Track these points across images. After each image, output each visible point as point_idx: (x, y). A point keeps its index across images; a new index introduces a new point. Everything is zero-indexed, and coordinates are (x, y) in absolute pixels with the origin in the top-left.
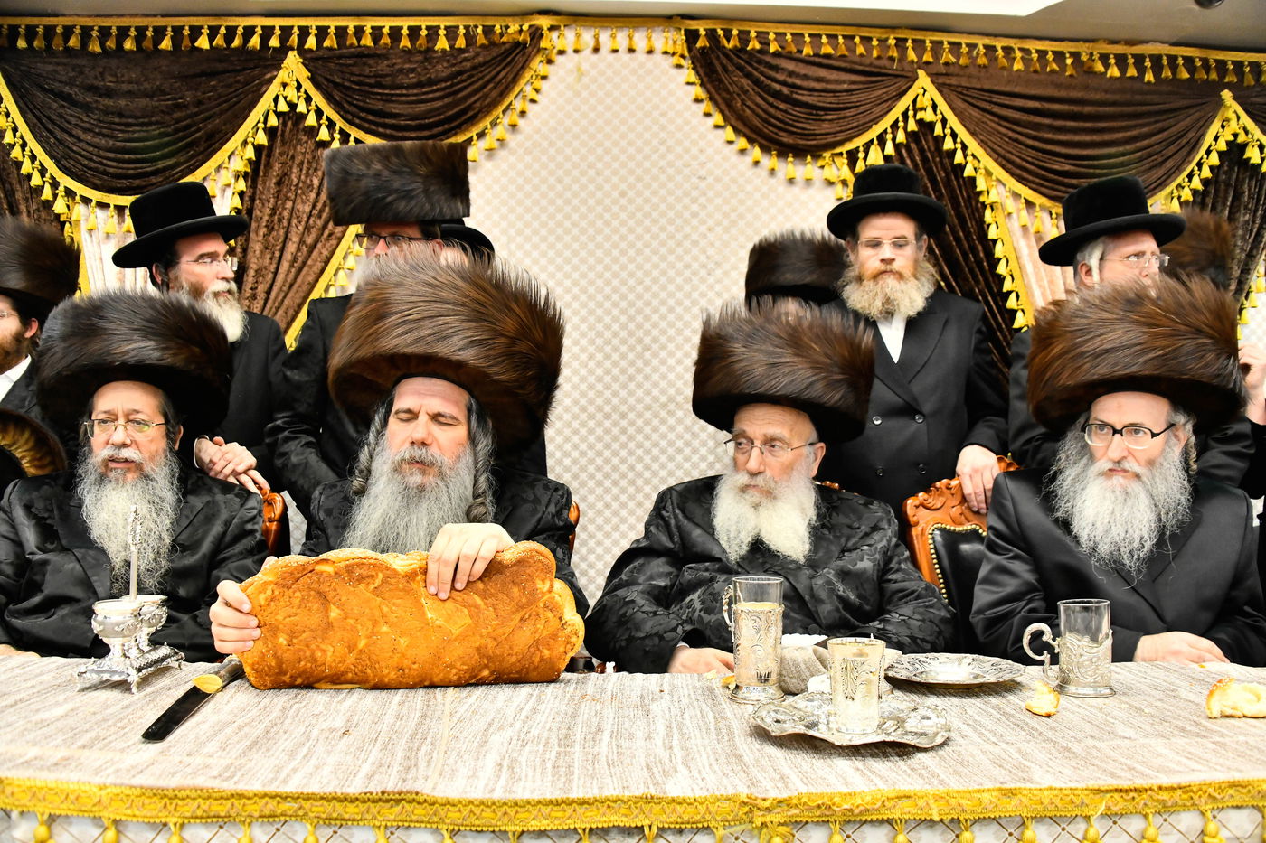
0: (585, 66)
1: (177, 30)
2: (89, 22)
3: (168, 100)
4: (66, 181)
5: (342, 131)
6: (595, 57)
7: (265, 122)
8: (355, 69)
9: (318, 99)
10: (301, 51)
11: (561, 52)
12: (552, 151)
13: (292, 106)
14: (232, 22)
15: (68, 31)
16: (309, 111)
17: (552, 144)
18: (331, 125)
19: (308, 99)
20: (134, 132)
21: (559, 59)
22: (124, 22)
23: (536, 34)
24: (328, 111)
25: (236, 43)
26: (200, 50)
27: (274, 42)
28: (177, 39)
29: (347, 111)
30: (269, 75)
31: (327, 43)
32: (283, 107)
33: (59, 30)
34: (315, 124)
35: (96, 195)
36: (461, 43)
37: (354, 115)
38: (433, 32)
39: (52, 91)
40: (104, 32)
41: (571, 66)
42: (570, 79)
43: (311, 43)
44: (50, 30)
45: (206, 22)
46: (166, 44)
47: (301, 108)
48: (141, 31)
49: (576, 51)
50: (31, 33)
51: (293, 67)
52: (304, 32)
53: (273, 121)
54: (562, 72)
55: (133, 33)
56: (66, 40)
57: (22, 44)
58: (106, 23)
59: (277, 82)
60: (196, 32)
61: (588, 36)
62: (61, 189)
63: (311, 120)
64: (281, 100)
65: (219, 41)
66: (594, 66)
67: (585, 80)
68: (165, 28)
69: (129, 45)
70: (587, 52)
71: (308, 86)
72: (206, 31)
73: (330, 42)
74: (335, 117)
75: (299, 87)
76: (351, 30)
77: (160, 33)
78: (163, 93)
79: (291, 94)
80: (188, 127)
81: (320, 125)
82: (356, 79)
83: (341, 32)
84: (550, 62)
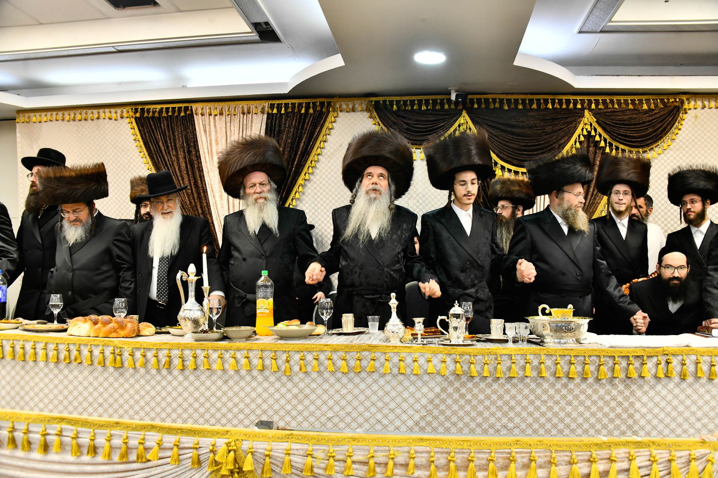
0: (699, 115)
1: (538, 100)
2: (501, 97)
3: (539, 130)
4: (500, 162)
5: (609, 143)
6: (703, 110)
7: (579, 139)
8: (612, 118)
9: (599, 130)
10: (590, 110)
11: (690, 109)
12: (687, 149)
13: (589, 133)
14: (560, 97)
15: (494, 100)
16: (596, 135)
17: (687, 146)
18: (605, 140)
19: (595, 130)
20: (528, 143)
21: (689, 112)
22: (516, 97)
23: (682, 102)
24: (604, 135)
25: (564, 106)
26: (548, 108)
27: (579, 106)
28: (539, 104)
29: (613, 135)
30: (579, 120)
31: (599, 107)
32: (585, 133)
33: (491, 100)
34: (599, 140)
35: (513, 168)
36: (652, 106)
37: (615, 136)
38: (641, 101)
39: (490, 126)
40: (509, 101)
41: (693, 114)
42: (693, 120)
43: (593, 106)
44: (487, 100)
45: (550, 97)
46: (534, 106)
47: (593, 133)
48: (524, 101)
49: (695, 109)
50: (479, 102)
51: (588, 117)
52: (590, 102)
53: (582, 138)
54: (690, 117)
55: (520, 102)
56: (494, 105)
57: (476, 106)
58: (509, 97)
59: (582, 122)
60: (546, 101)
61: (699, 103)
62: (499, 166)
63: (597, 138)
64: (585, 130)
65: (557, 106)
66: (702, 114)
67: (699, 120)
68: (533, 100)
69: (520, 107)
70: (699, 109)
71: (595, 125)
72: (550, 101)
73: (601, 106)
74: (607, 137)
75: (591, 125)
76: (608, 101)
77: (531, 101)
78: (536, 127)
79: (589, 128)
80: (549, 141)
81: (601, 140)
82: (614, 121)
83: (604, 102)
84: (686, 113)
